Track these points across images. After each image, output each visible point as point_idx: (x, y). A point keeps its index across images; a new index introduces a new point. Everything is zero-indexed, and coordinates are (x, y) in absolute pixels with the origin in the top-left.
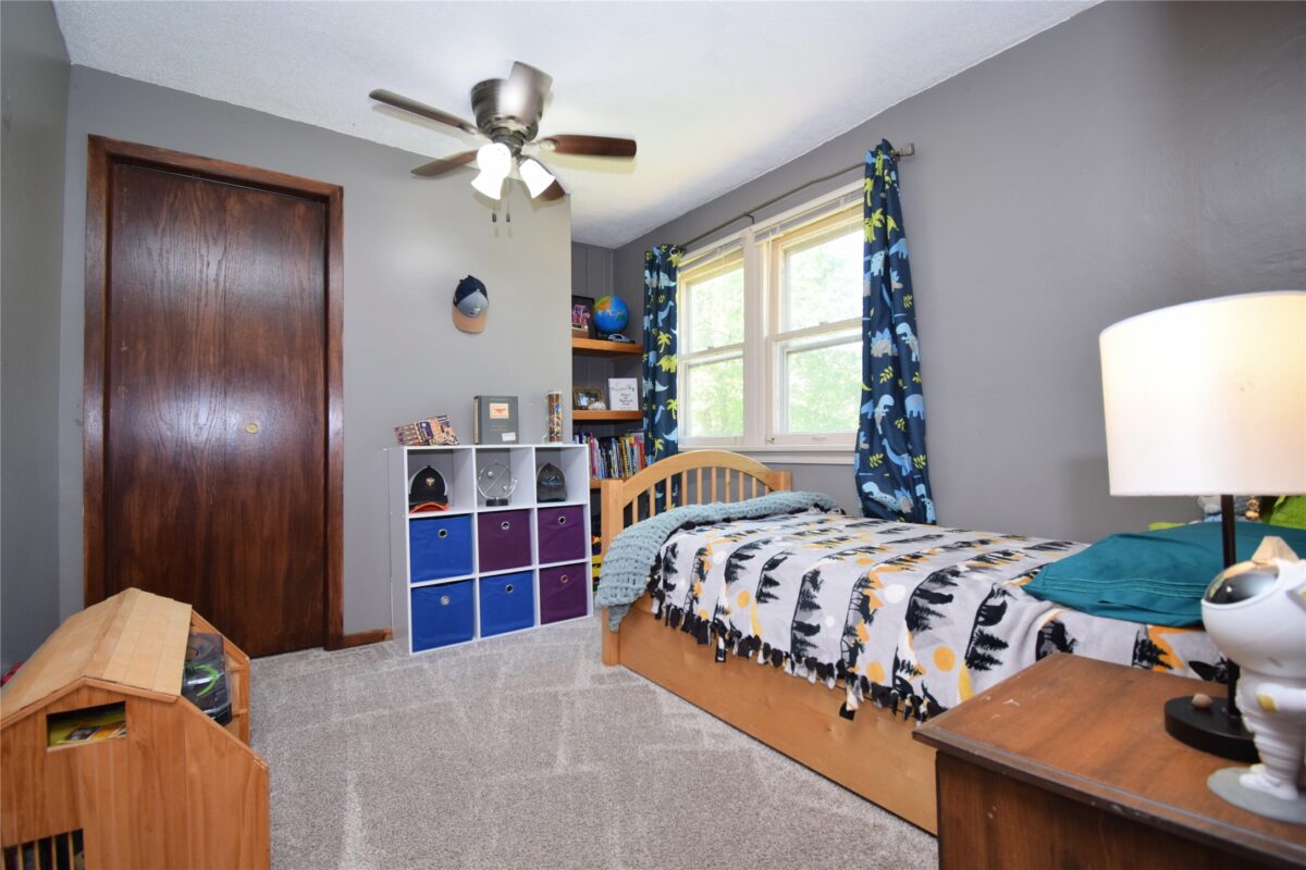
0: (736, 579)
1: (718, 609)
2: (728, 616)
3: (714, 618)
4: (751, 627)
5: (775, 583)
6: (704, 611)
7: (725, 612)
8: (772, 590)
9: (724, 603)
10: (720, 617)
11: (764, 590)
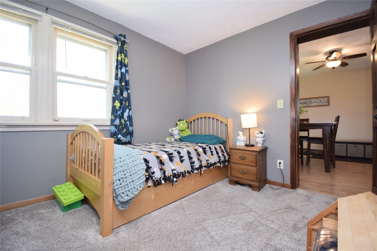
0: (173, 160)
1: (172, 170)
2: (176, 170)
3: (172, 173)
4: (182, 170)
5: (183, 157)
6: (169, 173)
7: (174, 170)
8: (183, 159)
9: (173, 168)
10: (174, 172)
11: (181, 159)
